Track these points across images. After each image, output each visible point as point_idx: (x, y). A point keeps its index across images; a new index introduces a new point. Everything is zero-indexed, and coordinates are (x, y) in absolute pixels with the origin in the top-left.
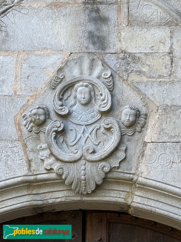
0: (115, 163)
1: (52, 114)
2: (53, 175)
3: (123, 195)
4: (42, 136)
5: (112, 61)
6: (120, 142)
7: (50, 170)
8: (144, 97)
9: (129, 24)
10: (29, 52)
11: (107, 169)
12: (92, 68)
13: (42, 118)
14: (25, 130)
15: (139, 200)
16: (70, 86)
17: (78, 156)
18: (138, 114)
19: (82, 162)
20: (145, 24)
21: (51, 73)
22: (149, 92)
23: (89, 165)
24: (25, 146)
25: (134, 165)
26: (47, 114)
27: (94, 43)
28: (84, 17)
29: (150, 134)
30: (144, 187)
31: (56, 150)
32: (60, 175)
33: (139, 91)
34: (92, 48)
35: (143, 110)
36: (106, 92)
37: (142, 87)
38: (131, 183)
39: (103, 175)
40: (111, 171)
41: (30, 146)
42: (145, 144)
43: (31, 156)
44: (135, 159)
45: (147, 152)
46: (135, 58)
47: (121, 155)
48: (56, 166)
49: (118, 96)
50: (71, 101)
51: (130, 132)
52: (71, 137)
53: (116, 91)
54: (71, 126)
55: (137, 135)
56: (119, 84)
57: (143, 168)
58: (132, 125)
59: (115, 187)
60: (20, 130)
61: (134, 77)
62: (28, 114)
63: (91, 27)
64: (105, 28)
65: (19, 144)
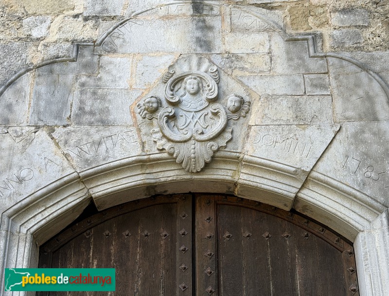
0: (222, 142)
1: (164, 103)
2: (165, 155)
3: (230, 173)
4: (155, 122)
5: (218, 60)
6: (227, 126)
7: (162, 150)
8: (247, 89)
9: (232, 31)
10: (143, 55)
11: (215, 148)
12: (199, 65)
13: (155, 105)
14: (139, 117)
15: (245, 177)
16: (180, 79)
17: (188, 136)
18: (242, 102)
19: (192, 142)
20: (246, 30)
21: (163, 70)
22: (252, 84)
23: (198, 145)
24: (139, 130)
25: (240, 145)
26: (159, 103)
27: (201, 46)
28: (192, 26)
29: (253, 118)
30: (250, 164)
31: (168, 132)
32: (172, 154)
33: (242, 84)
34: (199, 51)
35: (247, 99)
36: (213, 84)
37: (245, 80)
38: (237, 161)
39: (211, 153)
40: (218, 150)
41: (143, 131)
42: (250, 127)
43: (145, 139)
44: (240, 140)
45: (252, 133)
46: (238, 58)
47: (228, 136)
48: (168, 146)
49: (224, 88)
50: (181, 92)
51: (235, 117)
52: (181, 122)
53: (222, 84)
54: (181, 113)
55: (242, 120)
56: (224, 78)
57: (248, 147)
58: (237, 110)
59: (223, 166)
60: (135, 117)
61: (237, 72)
62: (142, 103)
63: (198, 34)
64: (210, 34)
65: (134, 129)
